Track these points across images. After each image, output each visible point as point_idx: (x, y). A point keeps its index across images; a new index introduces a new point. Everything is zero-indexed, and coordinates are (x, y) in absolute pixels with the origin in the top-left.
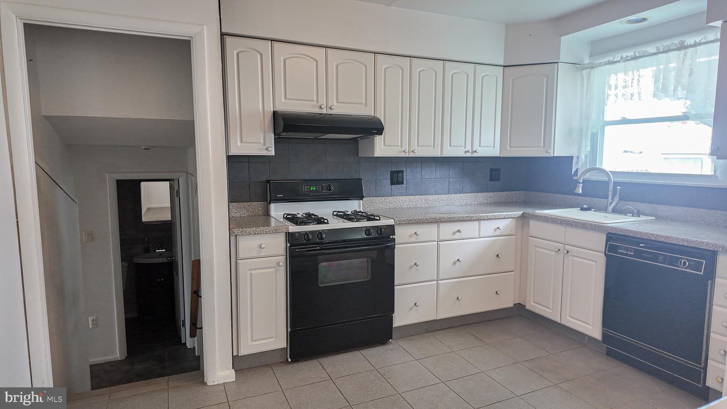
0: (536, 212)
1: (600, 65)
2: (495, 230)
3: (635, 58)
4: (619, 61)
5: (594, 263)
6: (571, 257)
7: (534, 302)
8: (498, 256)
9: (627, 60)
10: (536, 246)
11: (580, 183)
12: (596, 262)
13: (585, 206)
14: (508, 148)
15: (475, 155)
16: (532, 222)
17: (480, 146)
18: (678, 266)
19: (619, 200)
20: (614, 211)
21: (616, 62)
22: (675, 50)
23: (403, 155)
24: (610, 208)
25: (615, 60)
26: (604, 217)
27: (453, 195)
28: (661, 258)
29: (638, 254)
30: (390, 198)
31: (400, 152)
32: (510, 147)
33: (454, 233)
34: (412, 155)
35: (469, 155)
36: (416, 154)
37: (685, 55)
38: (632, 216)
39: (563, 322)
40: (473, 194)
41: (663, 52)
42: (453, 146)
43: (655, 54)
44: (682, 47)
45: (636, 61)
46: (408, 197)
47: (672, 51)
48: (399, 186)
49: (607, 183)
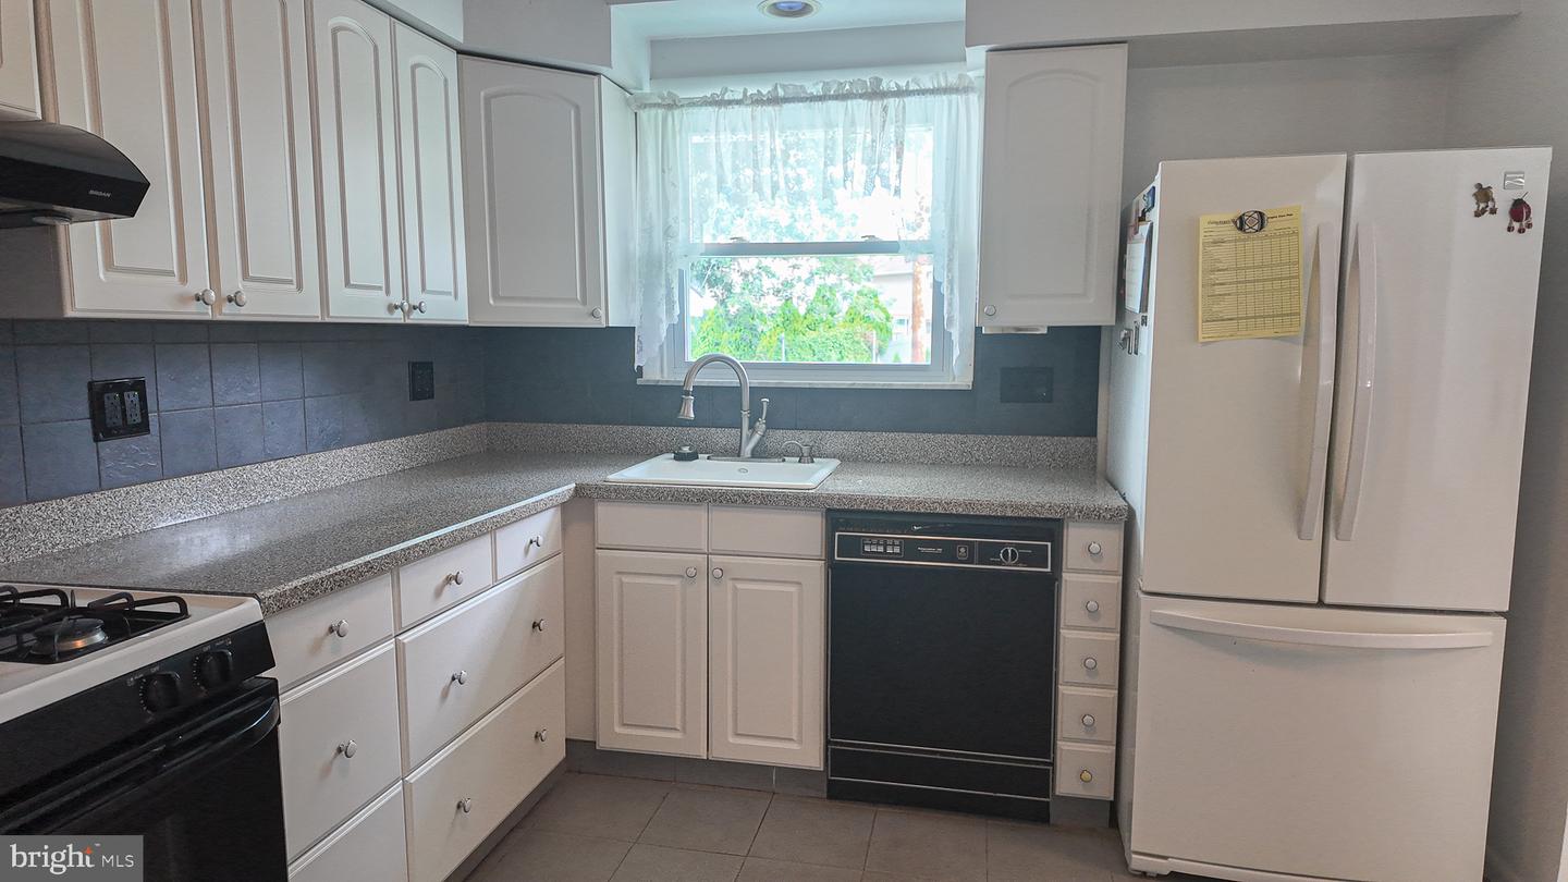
0: (612, 477)
1: (692, 104)
2: (527, 551)
3: (774, 100)
4: (738, 102)
5: (793, 589)
6: (730, 583)
7: (625, 725)
8: (535, 625)
9: (758, 101)
10: (619, 573)
11: (687, 393)
12: (799, 583)
13: (686, 449)
14: (491, 302)
15: (416, 318)
16: (602, 510)
17: (424, 289)
18: (1000, 563)
19: (767, 428)
20: (759, 454)
21: (730, 102)
22: (861, 96)
23: (194, 312)
24: (747, 449)
25: (726, 98)
26: (740, 470)
27: (322, 456)
28: (962, 550)
29: (910, 549)
30: (99, 500)
31: (183, 299)
32: (496, 297)
33: (438, 593)
34: (229, 313)
35: (398, 317)
36: (243, 310)
37: (885, 109)
38: (800, 462)
39: (719, 753)
40: (375, 445)
41: (836, 97)
42: (356, 286)
43: (821, 98)
44: (876, 94)
45: (777, 108)
46: (175, 483)
47: (855, 98)
48: (132, 443)
49: (737, 390)
